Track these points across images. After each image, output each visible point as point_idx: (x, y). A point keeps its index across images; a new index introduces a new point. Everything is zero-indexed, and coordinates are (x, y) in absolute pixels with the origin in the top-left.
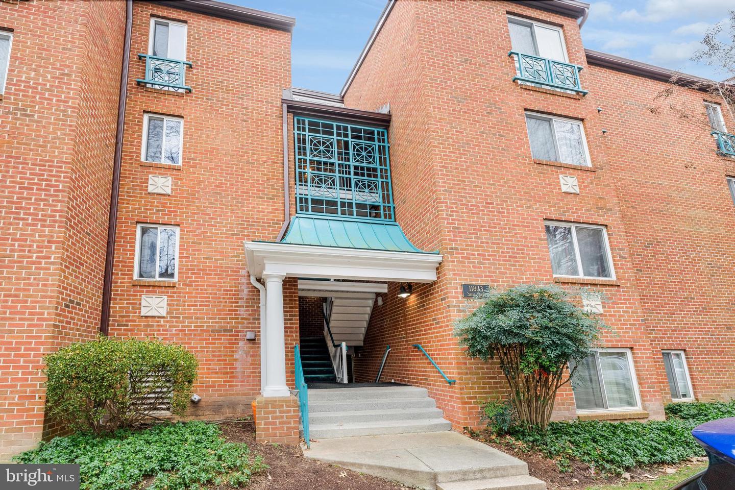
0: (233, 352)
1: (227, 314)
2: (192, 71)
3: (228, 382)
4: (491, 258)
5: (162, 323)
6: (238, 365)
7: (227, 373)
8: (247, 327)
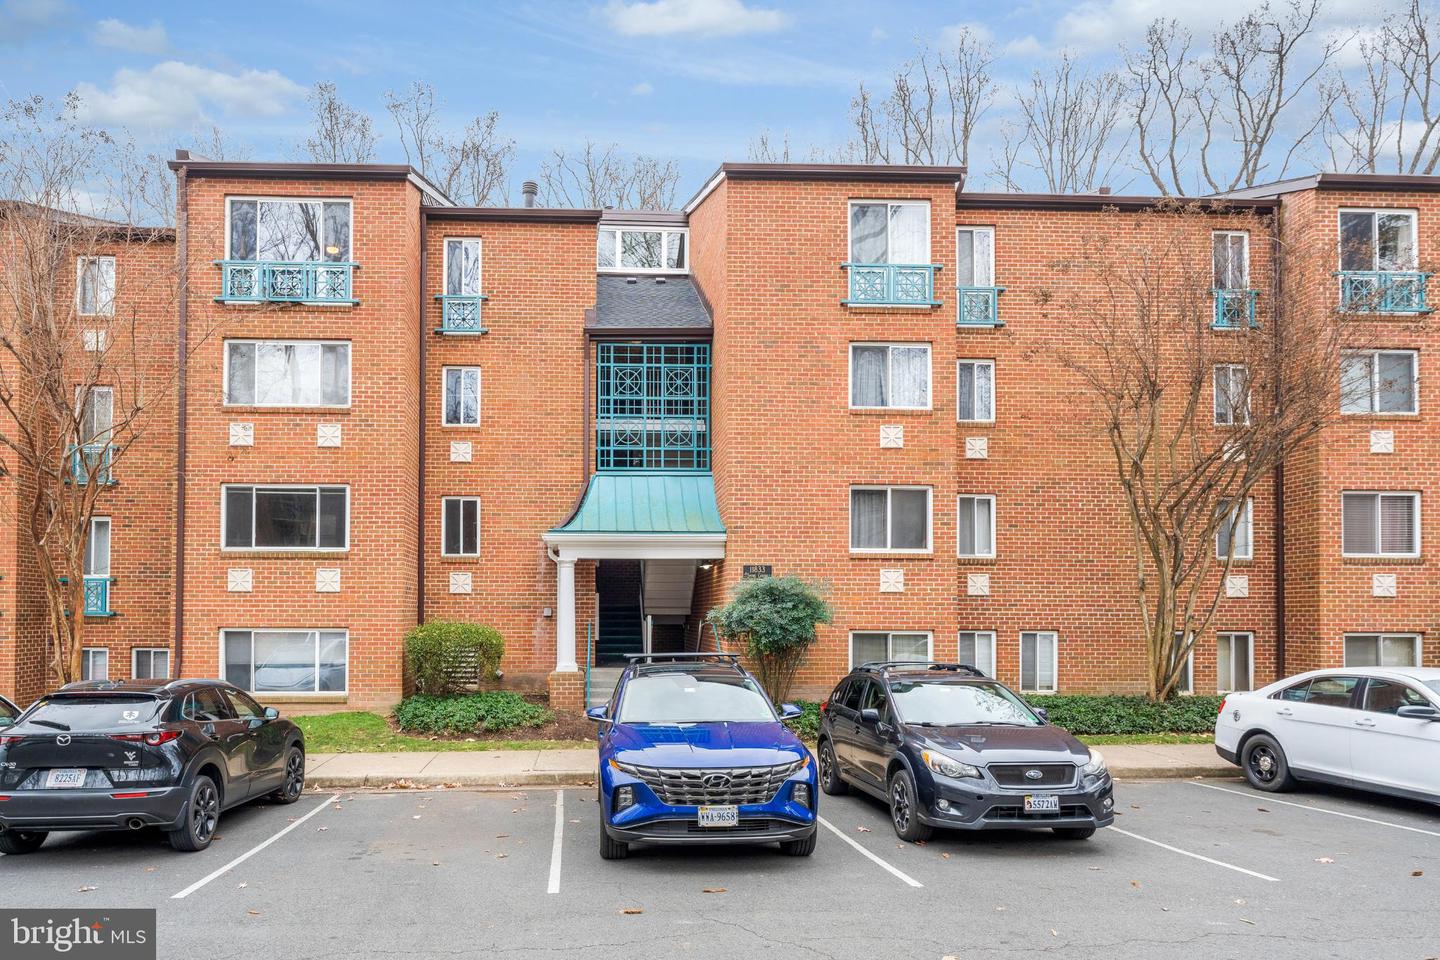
0: (532, 629)
1: (526, 590)
2: (488, 305)
3: (527, 658)
4: (779, 535)
5: (468, 600)
6: (535, 642)
7: (526, 650)
8: (546, 603)
